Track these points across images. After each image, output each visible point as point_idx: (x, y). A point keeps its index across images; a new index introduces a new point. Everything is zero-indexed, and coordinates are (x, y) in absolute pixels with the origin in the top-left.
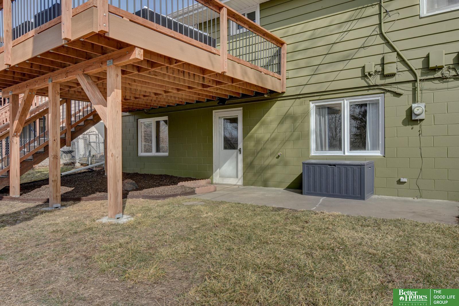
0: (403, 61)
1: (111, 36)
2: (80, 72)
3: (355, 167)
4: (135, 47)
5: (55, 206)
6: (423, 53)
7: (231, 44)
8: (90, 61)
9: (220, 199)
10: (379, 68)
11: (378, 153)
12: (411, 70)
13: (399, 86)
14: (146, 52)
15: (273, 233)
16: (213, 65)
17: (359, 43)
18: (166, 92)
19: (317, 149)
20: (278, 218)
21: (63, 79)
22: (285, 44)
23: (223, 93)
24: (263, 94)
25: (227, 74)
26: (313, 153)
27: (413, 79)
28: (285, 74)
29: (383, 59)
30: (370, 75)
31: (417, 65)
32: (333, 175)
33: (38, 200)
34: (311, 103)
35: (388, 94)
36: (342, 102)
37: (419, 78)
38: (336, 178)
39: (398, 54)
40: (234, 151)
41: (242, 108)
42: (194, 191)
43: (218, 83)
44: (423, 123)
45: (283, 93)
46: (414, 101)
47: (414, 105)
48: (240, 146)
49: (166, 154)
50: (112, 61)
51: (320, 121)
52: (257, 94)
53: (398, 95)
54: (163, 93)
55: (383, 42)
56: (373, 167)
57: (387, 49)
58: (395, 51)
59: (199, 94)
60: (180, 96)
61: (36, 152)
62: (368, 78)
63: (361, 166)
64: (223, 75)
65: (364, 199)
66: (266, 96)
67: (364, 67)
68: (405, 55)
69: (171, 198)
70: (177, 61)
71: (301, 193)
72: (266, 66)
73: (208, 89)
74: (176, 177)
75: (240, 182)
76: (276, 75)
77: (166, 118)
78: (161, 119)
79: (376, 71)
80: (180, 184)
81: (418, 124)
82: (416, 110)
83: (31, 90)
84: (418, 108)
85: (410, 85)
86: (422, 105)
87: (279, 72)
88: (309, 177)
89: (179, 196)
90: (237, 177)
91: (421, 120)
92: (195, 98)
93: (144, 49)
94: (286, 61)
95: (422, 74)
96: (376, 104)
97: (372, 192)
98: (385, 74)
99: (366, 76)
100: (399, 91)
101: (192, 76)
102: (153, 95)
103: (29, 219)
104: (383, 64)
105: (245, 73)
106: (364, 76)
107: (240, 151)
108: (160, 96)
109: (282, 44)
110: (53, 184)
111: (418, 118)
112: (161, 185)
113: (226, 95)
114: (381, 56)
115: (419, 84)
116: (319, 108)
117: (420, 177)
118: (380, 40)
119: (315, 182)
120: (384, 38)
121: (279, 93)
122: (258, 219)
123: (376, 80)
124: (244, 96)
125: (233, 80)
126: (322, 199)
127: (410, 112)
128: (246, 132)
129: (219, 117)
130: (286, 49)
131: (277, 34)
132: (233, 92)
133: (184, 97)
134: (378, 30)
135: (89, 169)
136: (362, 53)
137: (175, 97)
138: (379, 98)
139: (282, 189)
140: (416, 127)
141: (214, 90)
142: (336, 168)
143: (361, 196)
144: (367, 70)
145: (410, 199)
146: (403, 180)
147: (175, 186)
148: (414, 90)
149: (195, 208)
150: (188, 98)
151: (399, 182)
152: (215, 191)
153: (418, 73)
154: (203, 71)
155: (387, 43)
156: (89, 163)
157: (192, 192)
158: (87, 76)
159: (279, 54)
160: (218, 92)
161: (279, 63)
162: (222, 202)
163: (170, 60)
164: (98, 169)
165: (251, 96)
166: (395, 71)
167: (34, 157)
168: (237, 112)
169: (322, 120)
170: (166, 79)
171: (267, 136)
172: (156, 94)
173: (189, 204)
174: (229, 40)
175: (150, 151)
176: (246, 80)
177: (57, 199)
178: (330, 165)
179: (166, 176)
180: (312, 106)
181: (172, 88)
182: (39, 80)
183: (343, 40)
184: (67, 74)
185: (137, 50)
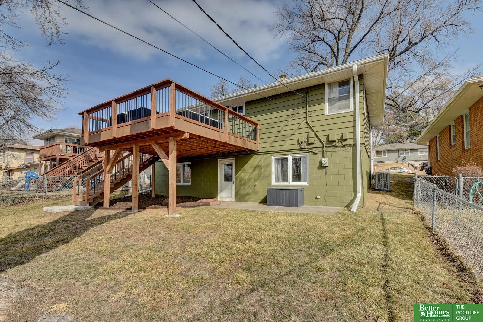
0: (317, 137)
1: (175, 128)
2: (154, 142)
3: (293, 191)
4: (185, 132)
5: (135, 211)
6: (326, 133)
7: (230, 122)
8: (160, 137)
9: (224, 207)
10: (306, 140)
11: (306, 184)
12: (321, 141)
13: (316, 149)
14: (190, 134)
15: (250, 219)
16: (221, 139)
17: (296, 127)
18: (192, 149)
19: (276, 181)
20: (253, 214)
21: (142, 144)
22: (259, 125)
23: (225, 150)
24: (247, 151)
25: (228, 143)
26: (274, 183)
27: (322, 146)
28: (259, 141)
29: (308, 135)
30: (302, 143)
31: (324, 139)
32: (283, 195)
33: (122, 209)
34: (272, 156)
35: (311, 153)
36: (288, 156)
37: (325, 146)
38: (284, 196)
39: (315, 133)
40: (230, 182)
41: (235, 158)
42: (209, 204)
43: (222, 146)
44: (327, 168)
45: (258, 151)
46: (323, 157)
47: (323, 159)
48: (234, 179)
49: (190, 184)
50: (172, 137)
51: (277, 166)
52: (243, 151)
53: (316, 154)
54: (191, 150)
55: (308, 127)
56: (303, 190)
57: (310, 131)
58: (314, 132)
59: (211, 151)
60: (200, 151)
61: (116, 182)
62: (301, 145)
63: (296, 190)
64: (226, 143)
65: (298, 207)
66: (248, 152)
67: (299, 139)
68: (318, 134)
69: (197, 207)
70: (203, 137)
71: (267, 205)
72: (248, 137)
73: (217, 149)
74: (196, 198)
75: (234, 200)
76: (253, 141)
77: (190, 163)
78: (186, 163)
79: (304, 141)
80: (200, 201)
81: (324, 169)
82: (323, 162)
83: (120, 149)
84: (325, 161)
85: (321, 149)
86: (326, 159)
87: (255, 140)
88: (270, 196)
89: (201, 206)
90: (232, 197)
91: (326, 167)
92: (208, 152)
93: (189, 133)
94: (259, 134)
95: (326, 144)
96: (305, 157)
97: (303, 203)
98: (309, 143)
99: (300, 143)
100: (315, 152)
101: (209, 143)
102: (185, 151)
103: (125, 217)
104: (308, 138)
105: (236, 141)
106: (299, 144)
107: (234, 182)
108: (189, 151)
109: (257, 125)
110: (134, 199)
111: (324, 166)
112: (189, 201)
113: (226, 151)
114: (307, 134)
115: (325, 148)
116: (277, 160)
117: (326, 196)
118: (306, 126)
119: (273, 199)
120: (308, 125)
121: (255, 151)
122: (243, 215)
123: (305, 146)
124: (236, 152)
125: (231, 145)
126: (276, 207)
127: (321, 163)
128: (237, 172)
129: (222, 163)
130: (259, 127)
131: (253, 119)
132: (230, 150)
133: (202, 152)
134: (305, 120)
135: (140, 193)
136: (298, 132)
137: (197, 152)
138: (306, 155)
139: (257, 203)
140: (324, 170)
141: (220, 149)
142: (284, 191)
143: (297, 206)
144: (300, 141)
145: (323, 207)
146: (318, 197)
147: (197, 202)
148: (323, 151)
149: (212, 211)
150: (204, 152)
151: (316, 198)
152: (220, 204)
153: (324, 143)
154: (216, 141)
155: (310, 127)
156: (140, 190)
157: (208, 204)
158: (158, 144)
159: (255, 130)
160: (222, 150)
161: (256, 135)
162: (225, 209)
163: (200, 137)
164: (146, 193)
165: (240, 152)
166: (313, 142)
167: (115, 186)
168: (232, 161)
169: (279, 165)
170: (195, 144)
171: (246, 178)
172: (186, 150)
173: (208, 209)
174: (229, 120)
175: (180, 182)
176: (237, 145)
177: (136, 207)
178: (281, 190)
179: (190, 197)
180: (273, 158)
181: (197, 148)
182: (127, 143)
183: (288, 124)
184: (145, 142)
185: (186, 134)
